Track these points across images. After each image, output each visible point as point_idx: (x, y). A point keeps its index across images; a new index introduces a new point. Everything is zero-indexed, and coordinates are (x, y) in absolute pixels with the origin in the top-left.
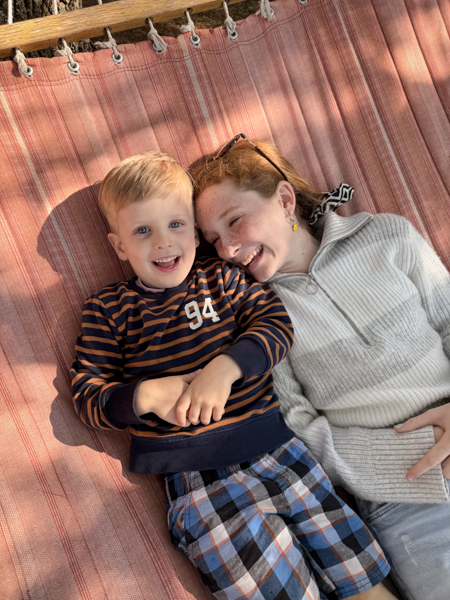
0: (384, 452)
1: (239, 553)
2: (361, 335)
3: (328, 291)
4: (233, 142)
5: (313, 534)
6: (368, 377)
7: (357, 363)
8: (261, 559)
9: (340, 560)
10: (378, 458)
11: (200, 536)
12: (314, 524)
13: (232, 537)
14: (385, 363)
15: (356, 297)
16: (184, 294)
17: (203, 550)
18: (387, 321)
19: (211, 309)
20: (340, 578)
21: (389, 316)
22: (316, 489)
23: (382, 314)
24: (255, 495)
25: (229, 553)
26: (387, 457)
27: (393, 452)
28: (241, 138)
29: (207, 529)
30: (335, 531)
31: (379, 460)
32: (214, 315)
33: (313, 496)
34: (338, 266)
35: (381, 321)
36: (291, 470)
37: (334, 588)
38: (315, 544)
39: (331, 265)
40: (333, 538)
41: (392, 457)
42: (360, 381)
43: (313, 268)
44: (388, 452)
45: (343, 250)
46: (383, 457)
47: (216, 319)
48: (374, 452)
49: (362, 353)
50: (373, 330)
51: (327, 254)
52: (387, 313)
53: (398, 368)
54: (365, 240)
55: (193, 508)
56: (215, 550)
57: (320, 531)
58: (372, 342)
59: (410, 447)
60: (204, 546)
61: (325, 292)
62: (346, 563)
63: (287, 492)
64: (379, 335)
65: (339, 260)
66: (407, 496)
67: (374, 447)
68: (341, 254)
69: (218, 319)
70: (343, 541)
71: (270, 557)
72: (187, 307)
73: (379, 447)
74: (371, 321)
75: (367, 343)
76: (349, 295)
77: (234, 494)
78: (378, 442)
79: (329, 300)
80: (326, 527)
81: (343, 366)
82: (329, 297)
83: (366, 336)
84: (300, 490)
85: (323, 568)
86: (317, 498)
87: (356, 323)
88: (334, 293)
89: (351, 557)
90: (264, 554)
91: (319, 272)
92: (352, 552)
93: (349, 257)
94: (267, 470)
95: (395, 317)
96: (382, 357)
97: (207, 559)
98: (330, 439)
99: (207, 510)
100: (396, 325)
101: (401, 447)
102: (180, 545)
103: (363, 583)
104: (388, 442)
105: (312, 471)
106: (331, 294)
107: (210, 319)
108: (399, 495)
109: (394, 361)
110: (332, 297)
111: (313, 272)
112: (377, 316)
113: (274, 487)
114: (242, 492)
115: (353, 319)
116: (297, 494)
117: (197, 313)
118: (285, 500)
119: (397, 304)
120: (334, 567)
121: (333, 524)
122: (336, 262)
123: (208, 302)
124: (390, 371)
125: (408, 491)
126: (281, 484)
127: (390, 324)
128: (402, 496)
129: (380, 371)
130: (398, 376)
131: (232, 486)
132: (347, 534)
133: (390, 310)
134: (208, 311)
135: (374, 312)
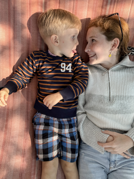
0: (93, 133)
1: (43, 134)
2: (110, 97)
3: (110, 79)
4: (113, 14)
5: (65, 142)
6: (103, 110)
7: (102, 104)
8: (47, 139)
9: (67, 152)
10: (91, 133)
11: (38, 125)
12: (66, 140)
13: (44, 130)
14: (110, 109)
15: (117, 86)
16: (61, 60)
17: (37, 128)
18: (121, 98)
19: (70, 67)
20: (64, 155)
21: (123, 97)
22: (71, 133)
23: (121, 95)
24: (55, 125)
25: (41, 133)
26: (93, 135)
27: (95, 134)
28: (117, 15)
29: (40, 124)
30: (71, 145)
31: (91, 134)
32: (70, 70)
33: (69, 135)
34: (119, 74)
35: (119, 97)
36: (68, 125)
37: (62, 156)
38: (64, 144)
39: (117, 72)
40: (69, 146)
41: (94, 135)
42: (100, 109)
43: (111, 69)
44: (94, 134)
45: (123, 70)
46: (92, 134)
47: (70, 71)
48: (91, 131)
49: (105, 102)
50: (114, 98)
51: (118, 68)
52: (123, 95)
53: (113, 112)
54: (132, 71)
55: (40, 118)
56: (39, 130)
57: (67, 143)
58: (111, 101)
59: (100, 136)
60: (37, 127)
61: (109, 78)
62: (68, 153)
63: (63, 130)
64: (115, 100)
65: (120, 72)
66: (93, 146)
67: (92, 130)
68: (122, 71)
69: (71, 71)
70: (71, 148)
71: (50, 140)
72: (62, 64)
73: (93, 131)
74: (116, 95)
75: (110, 100)
76: (115, 84)
77: (50, 122)
78: (93, 129)
79: (108, 82)
80: (69, 143)
81: (98, 103)
82: (109, 81)
83: (111, 98)
84: (67, 131)
85: (62, 150)
86: (70, 135)
87: (111, 93)
88: (111, 81)
89: (70, 153)
90: (49, 138)
91: (112, 72)
92: (71, 152)
93: (124, 73)
94: (63, 121)
95: (125, 98)
96: (110, 107)
97: (36, 130)
98: (82, 122)
99: (42, 121)
100: (123, 100)
101: (98, 134)
102: (33, 123)
103: (69, 160)
104: (96, 131)
105: (73, 128)
106: (110, 80)
107: (68, 71)
108: (91, 145)
109: (113, 110)
110: (110, 81)
111: (110, 71)
112: (119, 95)
113: (61, 127)
114: (52, 123)
115: (111, 92)
116: (65, 132)
117: (64, 67)
118: (62, 131)
119: (128, 95)
120: (65, 152)
121: (71, 144)
122: (119, 72)
123: (70, 65)
124: (110, 112)
125: (94, 145)
126: (63, 127)
127: (121, 99)
128: (92, 145)
129: (107, 110)
130: (112, 115)
131: (51, 119)
132: (73, 148)
133: (125, 95)
134: (69, 68)
135: (119, 93)
